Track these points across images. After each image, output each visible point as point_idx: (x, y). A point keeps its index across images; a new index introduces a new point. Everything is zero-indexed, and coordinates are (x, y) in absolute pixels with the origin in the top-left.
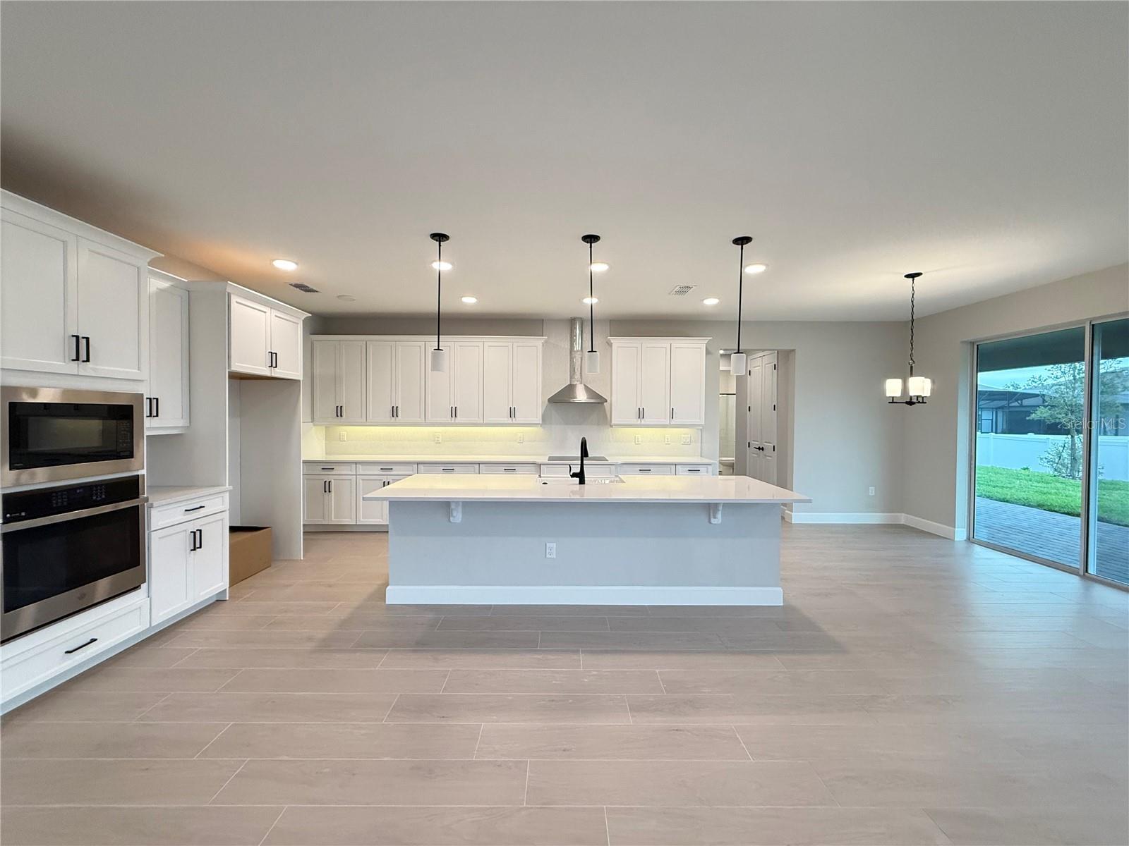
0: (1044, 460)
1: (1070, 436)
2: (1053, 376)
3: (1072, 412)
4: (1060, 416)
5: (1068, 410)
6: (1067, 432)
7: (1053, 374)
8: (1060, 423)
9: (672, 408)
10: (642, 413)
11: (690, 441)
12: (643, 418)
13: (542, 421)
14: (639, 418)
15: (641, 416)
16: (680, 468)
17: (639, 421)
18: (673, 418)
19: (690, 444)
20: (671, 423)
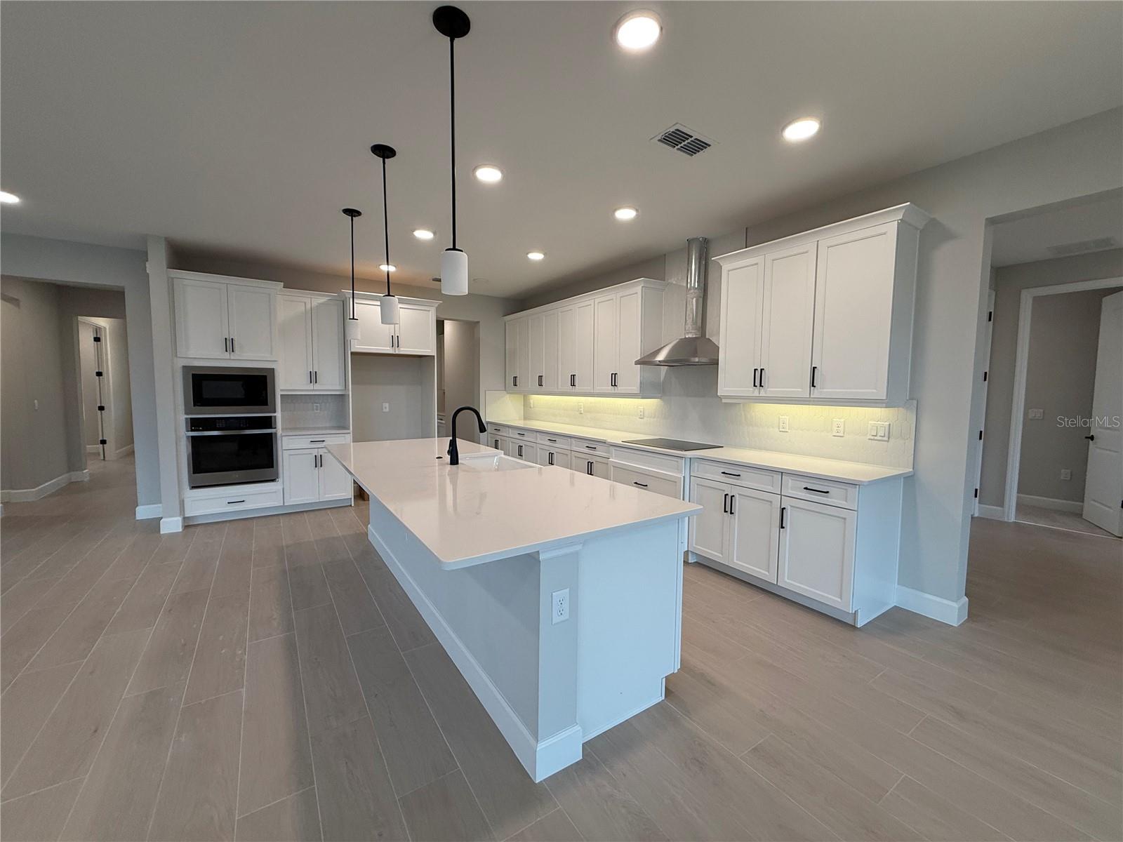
9: (814, 368)
10: (759, 378)
11: (887, 434)
12: (761, 386)
13: (640, 391)
14: (755, 386)
15: (758, 383)
16: (790, 481)
17: (756, 392)
18: (813, 386)
19: (888, 441)
20: (812, 396)
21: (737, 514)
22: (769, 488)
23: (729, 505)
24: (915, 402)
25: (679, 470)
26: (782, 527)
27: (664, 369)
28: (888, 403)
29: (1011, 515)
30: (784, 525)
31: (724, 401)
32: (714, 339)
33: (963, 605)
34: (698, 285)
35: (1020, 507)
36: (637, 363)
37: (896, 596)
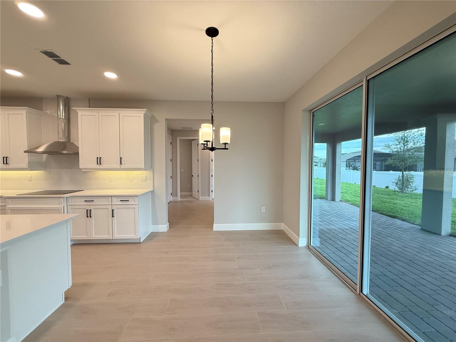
0: (394, 183)
1: (401, 172)
2: (395, 144)
3: (403, 161)
4: (397, 163)
5: (401, 160)
6: (400, 170)
7: (395, 143)
8: (397, 166)
9: (121, 158)
10: (99, 161)
11: (146, 179)
12: (100, 164)
13: (29, 166)
14: (97, 164)
15: (99, 163)
16: (115, 199)
17: (98, 166)
18: (121, 164)
19: (146, 181)
20: (121, 168)
21: (93, 217)
22: (107, 203)
23: (89, 214)
24: (152, 169)
25: (60, 203)
26: (113, 217)
27: (45, 156)
28: (145, 169)
29: (179, 199)
30: (114, 216)
31: (83, 170)
32: (75, 143)
33: (168, 225)
34: (64, 117)
35: (181, 196)
36: (25, 152)
37: (152, 229)
